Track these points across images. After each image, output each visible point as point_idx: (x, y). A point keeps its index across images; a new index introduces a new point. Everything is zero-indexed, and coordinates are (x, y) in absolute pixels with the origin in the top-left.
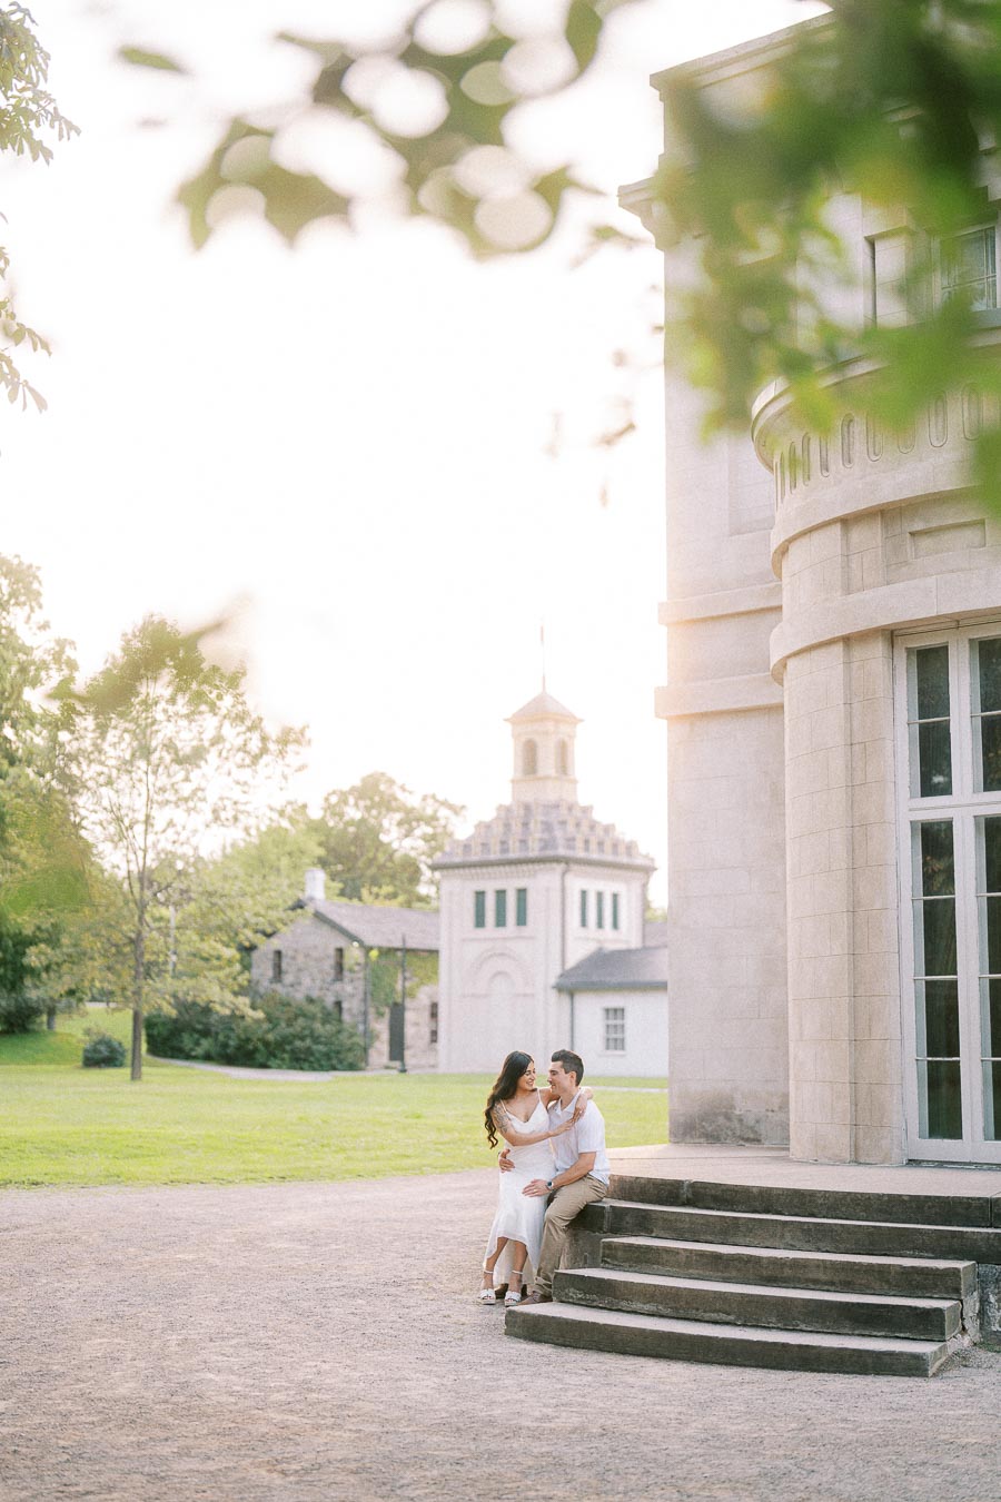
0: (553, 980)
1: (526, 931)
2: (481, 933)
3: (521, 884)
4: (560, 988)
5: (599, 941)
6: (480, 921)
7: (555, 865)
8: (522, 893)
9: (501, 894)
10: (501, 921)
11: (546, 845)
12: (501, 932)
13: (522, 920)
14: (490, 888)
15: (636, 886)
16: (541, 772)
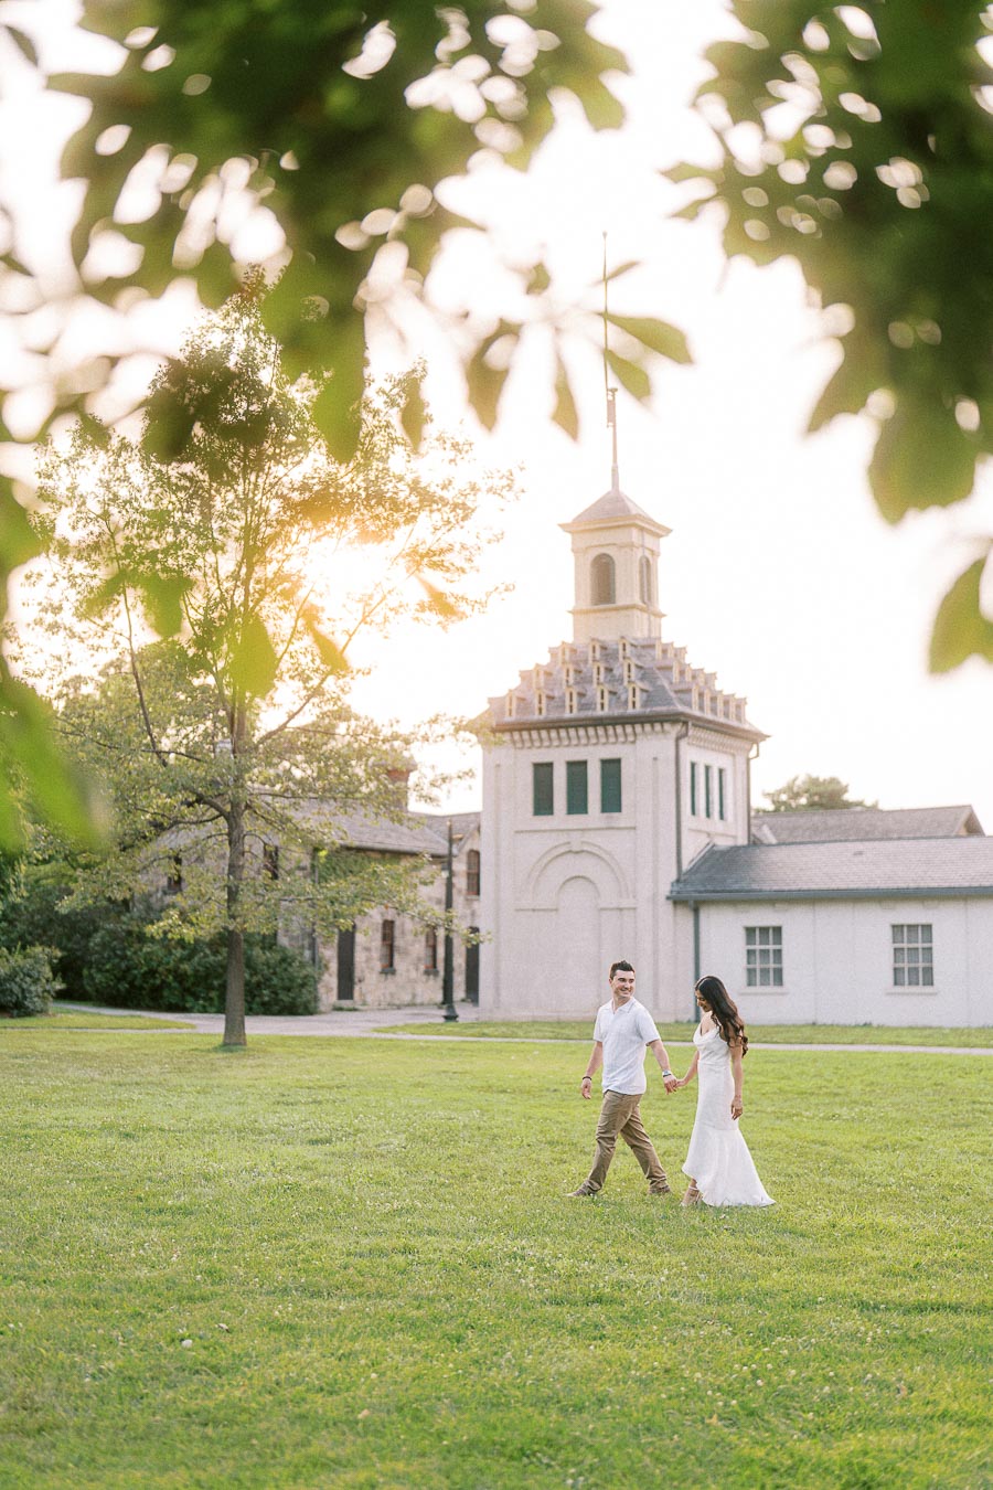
0: (665, 889)
1: (620, 819)
2: (543, 822)
3: (609, 752)
4: (677, 901)
5: (709, 835)
6: (543, 805)
7: (667, 726)
8: (611, 768)
9: (577, 769)
10: (577, 804)
11: (650, 699)
12: (577, 820)
13: (612, 802)
14: (559, 756)
15: (741, 760)
16: (621, 600)
